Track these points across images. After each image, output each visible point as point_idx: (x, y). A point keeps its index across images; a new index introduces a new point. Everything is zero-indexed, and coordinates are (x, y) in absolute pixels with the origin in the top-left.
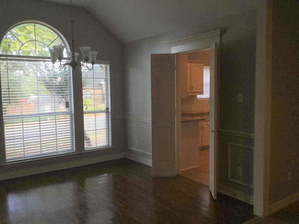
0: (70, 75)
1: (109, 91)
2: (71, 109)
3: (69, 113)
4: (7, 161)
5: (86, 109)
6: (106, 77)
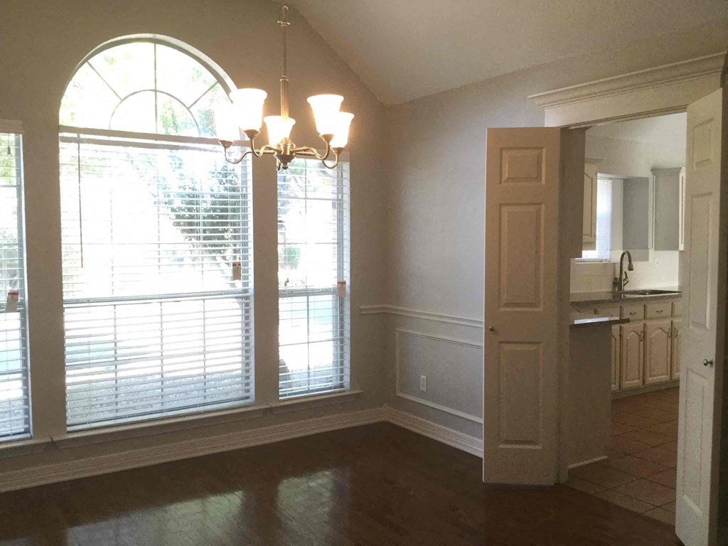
0: (246, 188)
1: (347, 236)
2: (245, 284)
3: (240, 295)
4: (69, 429)
5: (286, 285)
6: (340, 195)
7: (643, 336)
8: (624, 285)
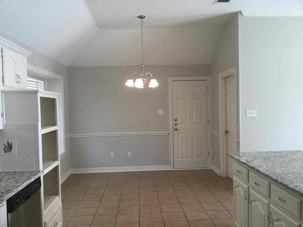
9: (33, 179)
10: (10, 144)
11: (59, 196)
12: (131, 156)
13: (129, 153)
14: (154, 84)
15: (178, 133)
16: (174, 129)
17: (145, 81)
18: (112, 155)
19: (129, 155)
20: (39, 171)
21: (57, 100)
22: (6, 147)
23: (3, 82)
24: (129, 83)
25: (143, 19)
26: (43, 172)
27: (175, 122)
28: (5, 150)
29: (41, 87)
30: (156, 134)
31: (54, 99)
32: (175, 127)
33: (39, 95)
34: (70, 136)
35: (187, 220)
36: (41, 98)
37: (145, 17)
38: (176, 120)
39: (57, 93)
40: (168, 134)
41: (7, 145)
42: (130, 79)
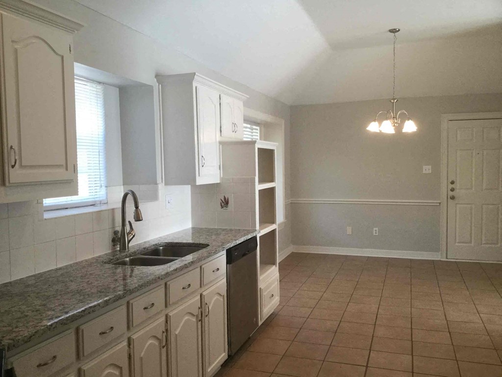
7: (166, 341)
8: (129, 241)
9: (250, 236)
10: (227, 198)
11: (276, 266)
12: (377, 234)
13: (375, 229)
14: (410, 127)
15: (457, 204)
16: (449, 197)
17: (396, 123)
18: (349, 230)
19: (374, 232)
20: (256, 230)
21: (275, 151)
22: (223, 202)
23: (221, 131)
24: (373, 127)
25: (396, 34)
26: (260, 231)
27: (451, 186)
28: (222, 206)
29: (257, 134)
30: (419, 203)
31: (272, 150)
32: (451, 193)
33: (257, 146)
34: (292, 201)
35: (446, 320)
36: (258, 149)
37: (399, 30)
38: (453, 183)
39: (275, 143)
40: (438, 204)
41: (223, 200)
42: (375, 121)
